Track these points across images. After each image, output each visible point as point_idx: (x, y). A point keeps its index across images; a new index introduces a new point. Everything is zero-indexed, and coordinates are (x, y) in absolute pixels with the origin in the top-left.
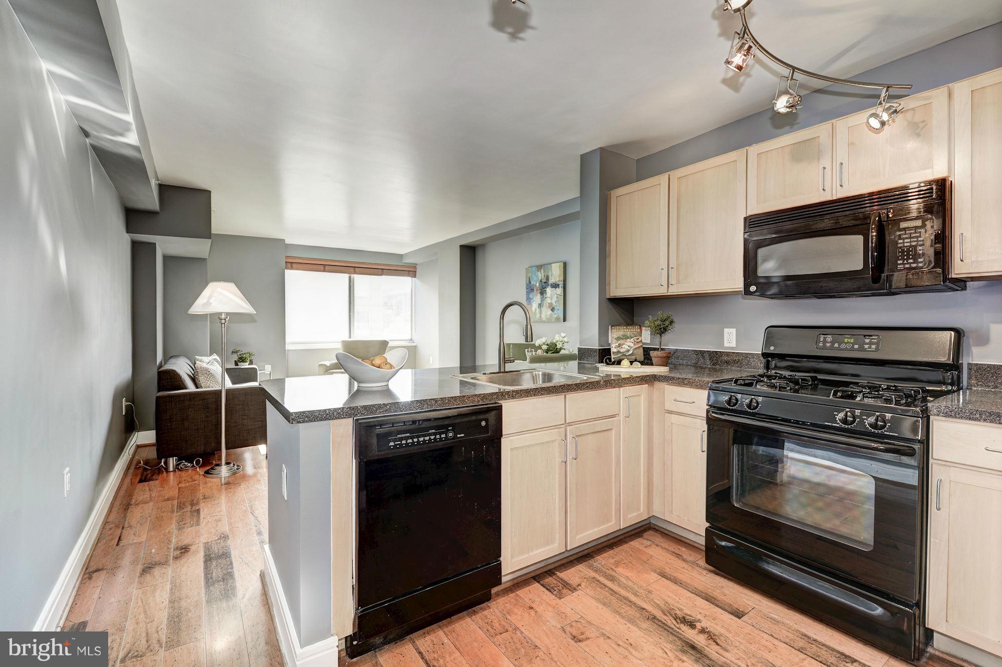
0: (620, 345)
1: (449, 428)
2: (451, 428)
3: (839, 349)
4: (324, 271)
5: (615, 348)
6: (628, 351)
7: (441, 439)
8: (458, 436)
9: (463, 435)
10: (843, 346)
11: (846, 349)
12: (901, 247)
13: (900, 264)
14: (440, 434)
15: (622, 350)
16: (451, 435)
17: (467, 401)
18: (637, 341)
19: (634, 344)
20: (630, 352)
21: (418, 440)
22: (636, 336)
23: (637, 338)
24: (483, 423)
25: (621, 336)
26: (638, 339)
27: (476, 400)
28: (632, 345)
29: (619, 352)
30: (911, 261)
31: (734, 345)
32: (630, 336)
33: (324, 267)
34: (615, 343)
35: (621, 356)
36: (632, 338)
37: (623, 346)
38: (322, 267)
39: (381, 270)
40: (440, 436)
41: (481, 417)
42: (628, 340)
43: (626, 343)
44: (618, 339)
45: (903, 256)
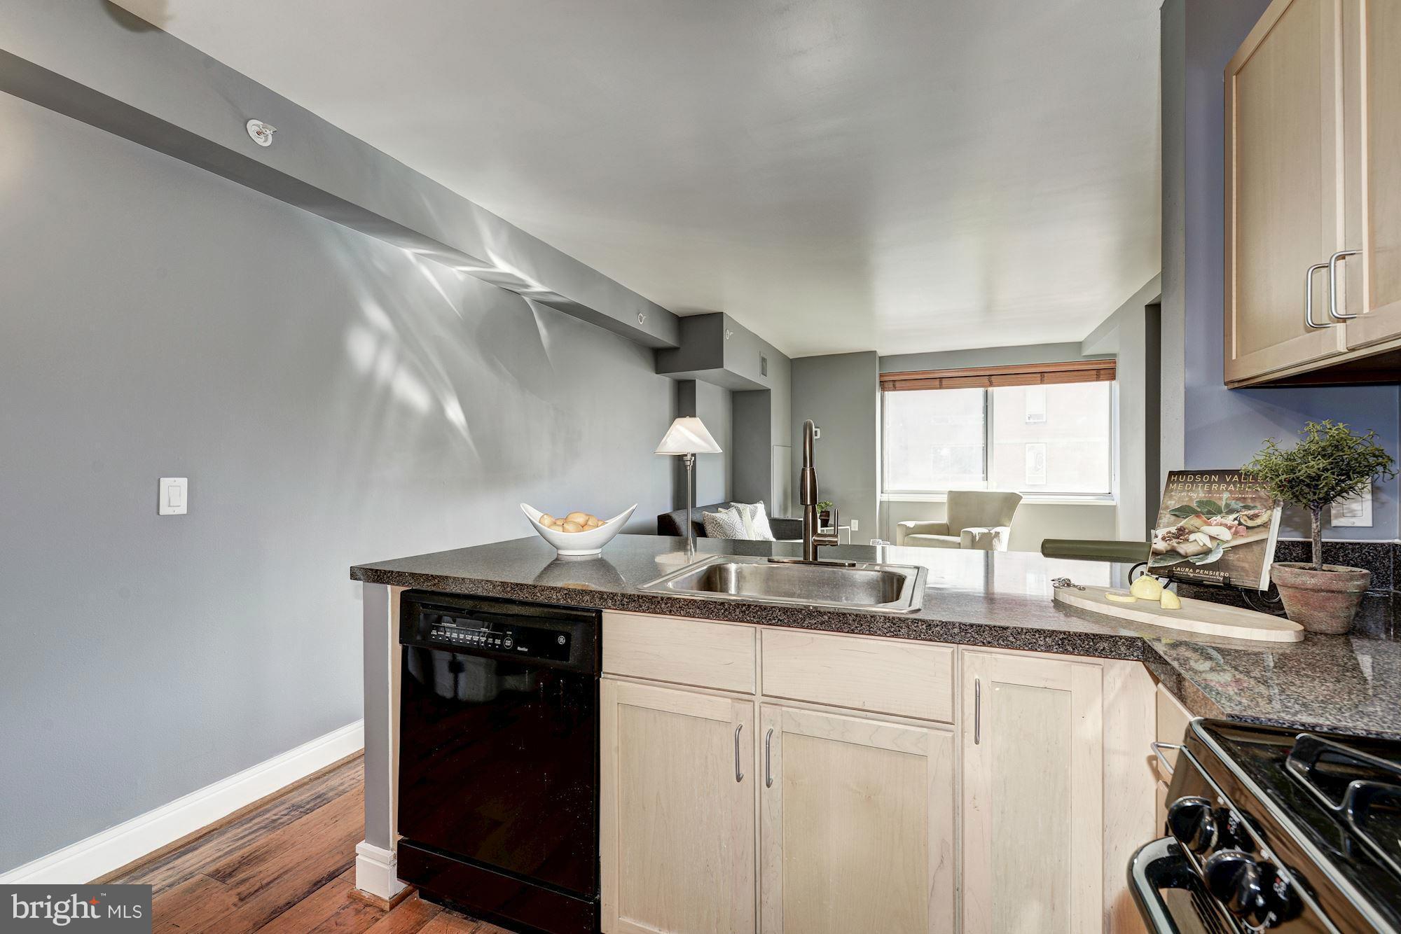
0: (1181, 534)
1: (508, 633)
2: (511, 633)
4: (941, 387)
5: (1164, 539)
6: (1207, 552)
7: (494, 644)
8: (519, 648)
9: (526, 650)
14: (495, 637)
15: (1183, 549)
16: (508, 643)
17: (539, 594)
18: (1250, 523)
19: (1236, 534)
20: (1212, 559)
21: (465, 637)
22: (1247, 507)
23: (1251, 512)
24: (562, 640)
25: (1194, 505)
26: (1251, 518)
27: (555, 597)
28: (1226, 535)
29: (1173, 553)
32: (1227, 505)
33: (941, 382)
34: (1169, 525)
35: (1177, 565)
36: (1231, 511)
37: (1192, 537)
38: (937, 383)
39: (1039, 375)
40: (494, 641)
41: (560, 628)
42: (1218, 519)
43: (1205, 528)
44: (1183, 512)
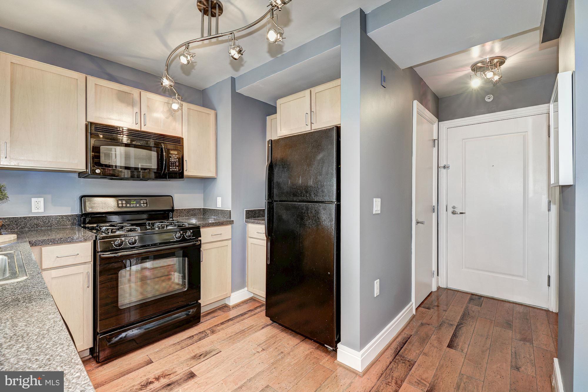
3: (130, 207)
10: (132, 205)
11: (133, 207)
12: (171, 161)
13: (171, 168)
30: (174, 168)
31: (42, 210)
45: (172, 165)
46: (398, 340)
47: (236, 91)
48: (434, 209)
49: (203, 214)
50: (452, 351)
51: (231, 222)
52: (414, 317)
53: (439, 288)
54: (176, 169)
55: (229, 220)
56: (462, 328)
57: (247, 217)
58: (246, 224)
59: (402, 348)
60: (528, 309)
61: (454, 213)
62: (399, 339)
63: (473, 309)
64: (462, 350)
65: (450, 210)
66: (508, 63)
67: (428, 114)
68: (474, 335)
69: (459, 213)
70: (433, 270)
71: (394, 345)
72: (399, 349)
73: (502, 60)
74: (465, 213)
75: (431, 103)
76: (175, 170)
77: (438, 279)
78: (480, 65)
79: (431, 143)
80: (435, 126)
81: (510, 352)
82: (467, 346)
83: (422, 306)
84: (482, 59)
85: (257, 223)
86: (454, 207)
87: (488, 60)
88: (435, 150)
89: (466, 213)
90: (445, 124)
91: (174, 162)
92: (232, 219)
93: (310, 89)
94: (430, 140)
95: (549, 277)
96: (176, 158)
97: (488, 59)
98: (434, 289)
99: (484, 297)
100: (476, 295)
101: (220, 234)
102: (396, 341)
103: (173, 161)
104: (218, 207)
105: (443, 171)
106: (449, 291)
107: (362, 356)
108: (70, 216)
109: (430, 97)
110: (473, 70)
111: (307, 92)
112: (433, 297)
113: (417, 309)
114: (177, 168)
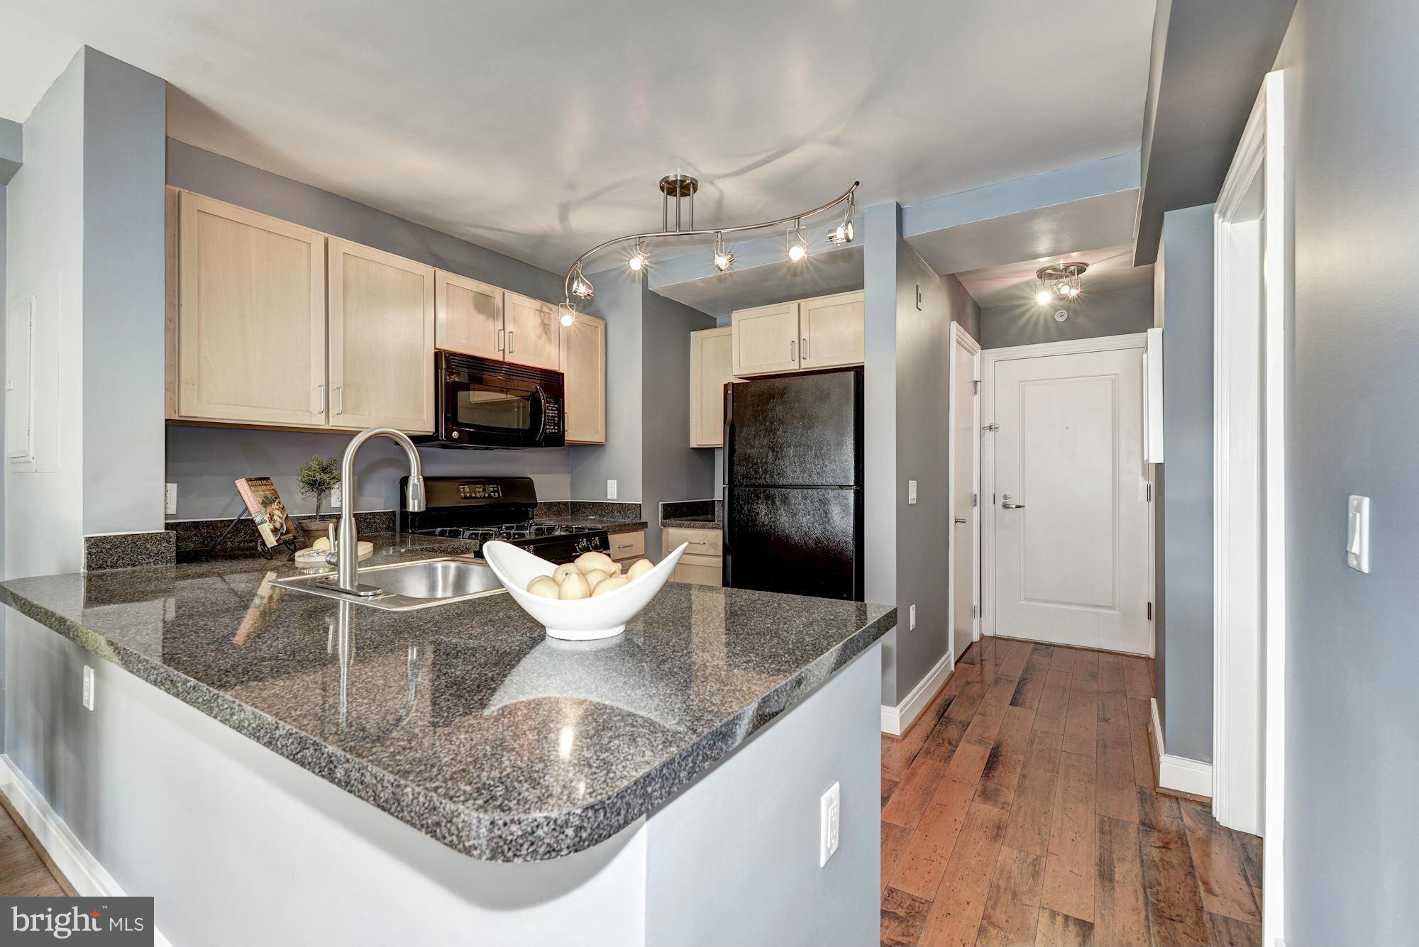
3: (476, 498)
6: (282, 525)
10: (478, 495)
11: (480, 498)
12: (548, 416)
13: (548, 429)
20: (285, 528)
22: (276, 498)
23: (278, 501)
25: (264, 499)
30: (552, 427)
32: (271, 498)
34: (265, 514)
35: (281, 536)
36: (274, 501)
43: (274, 512)
44: (264, 504)
45: (549, 423)
46: (937, 702)
47: (649, 289)
48: (975, 500)
49: (573, 512)
50: (1017, 710)
51: (644, 525)
52: (953, 674)
53: (982, 637)
54: (554, 429)
55: (639, 521)
56: (1027, 684)
57: (665, 517)
58: (662, 529)
59: (946, 710)
60: (1119, 657)
61: (1006, 506)
62: (939, 701)
63: (1040, 661)
64: (1031, 708)
65: (1000, 501)
66: (1091, 271)
67: (969, 340)
68: (1044, 690)
69: (1014, 506)
70: (974, 604)
71: (934, 708)
72: (942, 711)
73: (1082, 268)
74: (1024, 506)
75: (971, 321)
76: (554, 431)
77: (981, 621)
78: (1050, 271)
79: (971, 386)
80: (977, 358)
81: (1096, 706)
82: (1037, 703)
83: (962, 661)
84: (1053, 264)
85: (689, 527)
86: (1005, 497)
87: (1062, 267)
88: (976, 399)
89: (1026, 507)
90: (992, 354)
91: (552, 416)
92: (643, 520)
93: (799, 301)
94: (970, 382)
95: (1149, 605)
96: (554, 410)
97: (1061, 265)
98: (976, 638)
99: (1054, 646)
100: (1042, 644)
101: (629, 544)
102: (934, 704)
103: (551, 414)
104: (609, 497)
105: (989, 434)
106: (998, 641)
107: (901, 711)
108: (385, 513)
109: (970, 310)
110: (1040, 276)
111: (793, 305)
112: (975, 650)
113: (956, 663)
114: (556, 428)
